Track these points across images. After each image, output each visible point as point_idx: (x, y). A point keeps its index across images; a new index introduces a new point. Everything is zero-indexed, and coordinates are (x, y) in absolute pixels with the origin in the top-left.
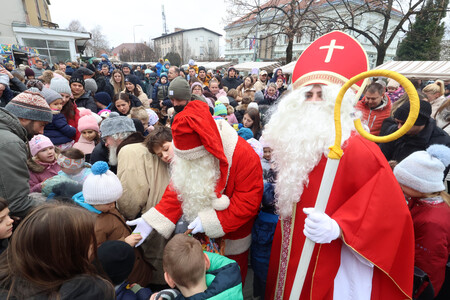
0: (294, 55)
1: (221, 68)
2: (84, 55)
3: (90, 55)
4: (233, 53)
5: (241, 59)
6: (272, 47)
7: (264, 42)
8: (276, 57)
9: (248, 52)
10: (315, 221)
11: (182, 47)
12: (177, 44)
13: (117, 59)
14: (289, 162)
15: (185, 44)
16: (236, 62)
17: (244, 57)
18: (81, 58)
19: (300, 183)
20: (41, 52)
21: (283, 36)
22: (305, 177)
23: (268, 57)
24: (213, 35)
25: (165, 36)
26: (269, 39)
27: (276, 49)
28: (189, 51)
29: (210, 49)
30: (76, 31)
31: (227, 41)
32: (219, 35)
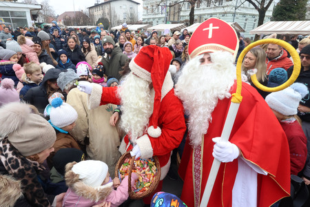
0: (195, 17)
1: (140, 29)
2: (37, 22)
3: (41, 22)
4: (149, 17)
5: (154, 22)
6: (179, 12)
7: (172, 8)
8: (182, 19)
9: (160, 16)
10: (221, 148)
11: (110, 13)
12: (107, 11)
13: (61, 23)
14: (197, 107)
15: (112, 11)
16: (151, 24)
17: (157, 20)
18: (36, 23)
19: (206, 121)
20: (5, 20)
21: (186, 3)
22: (209, 116)
23: (176, 20)
24: (133, 4)
25: (97, 6)
26: (177, 6)
27: (182, 14)
28: (115, 16)
29: (131, 14)
30: (30, 3)
31: (144, 8)
32: (138, 4)
